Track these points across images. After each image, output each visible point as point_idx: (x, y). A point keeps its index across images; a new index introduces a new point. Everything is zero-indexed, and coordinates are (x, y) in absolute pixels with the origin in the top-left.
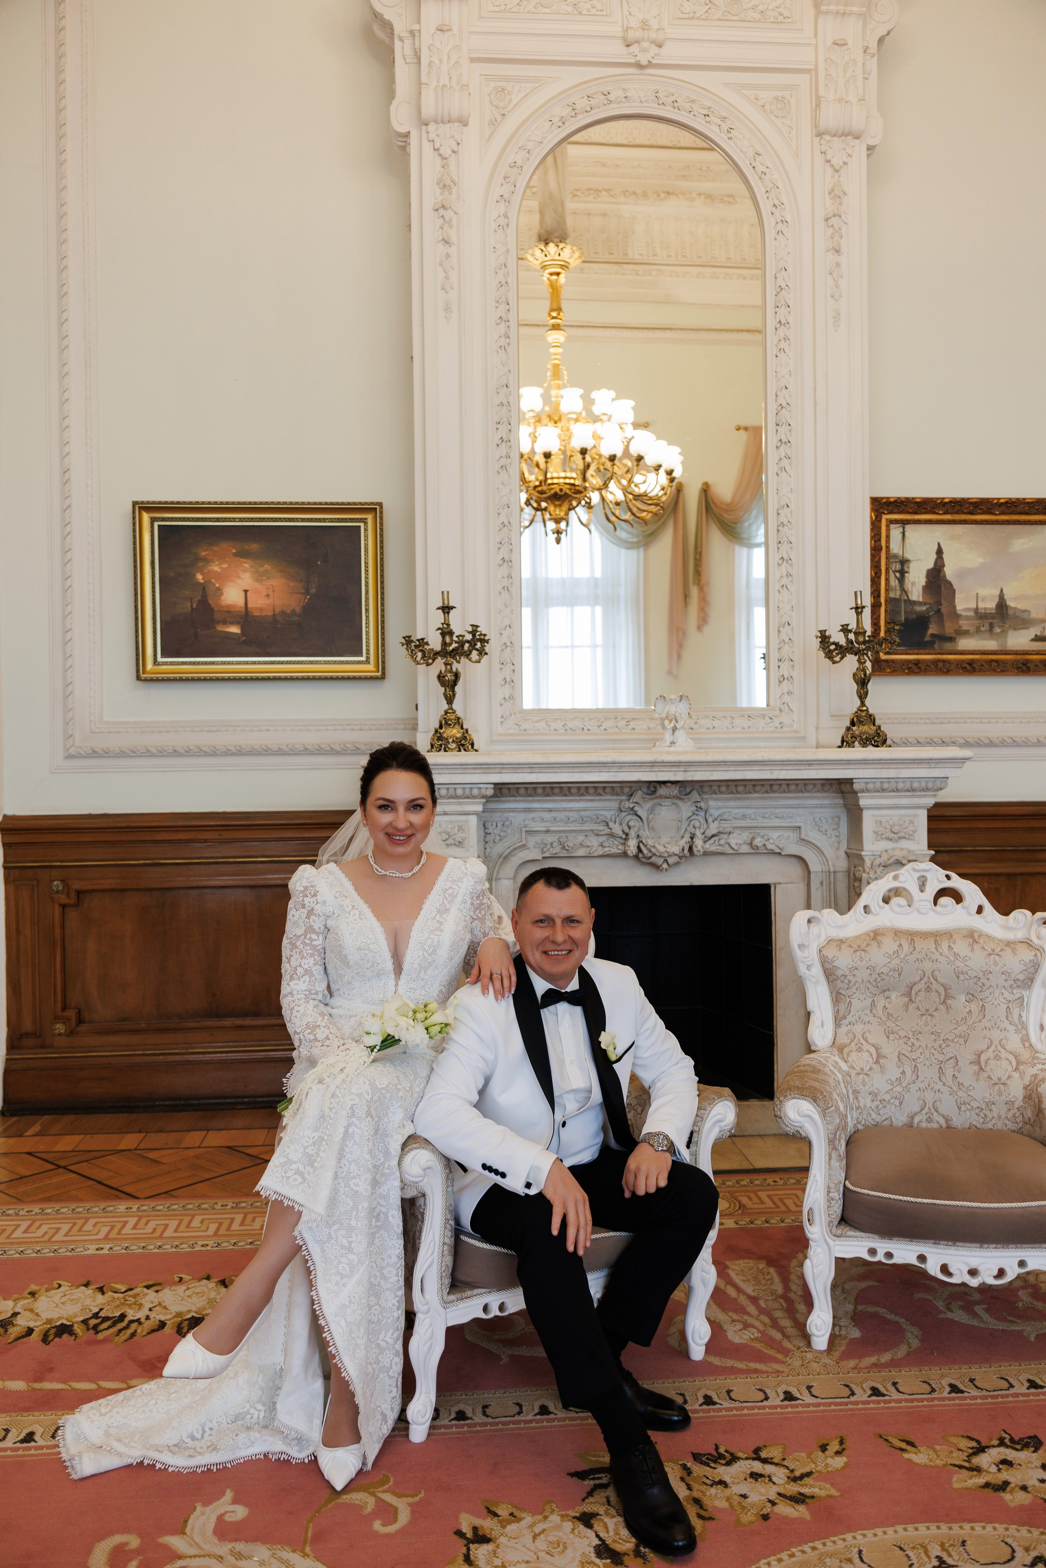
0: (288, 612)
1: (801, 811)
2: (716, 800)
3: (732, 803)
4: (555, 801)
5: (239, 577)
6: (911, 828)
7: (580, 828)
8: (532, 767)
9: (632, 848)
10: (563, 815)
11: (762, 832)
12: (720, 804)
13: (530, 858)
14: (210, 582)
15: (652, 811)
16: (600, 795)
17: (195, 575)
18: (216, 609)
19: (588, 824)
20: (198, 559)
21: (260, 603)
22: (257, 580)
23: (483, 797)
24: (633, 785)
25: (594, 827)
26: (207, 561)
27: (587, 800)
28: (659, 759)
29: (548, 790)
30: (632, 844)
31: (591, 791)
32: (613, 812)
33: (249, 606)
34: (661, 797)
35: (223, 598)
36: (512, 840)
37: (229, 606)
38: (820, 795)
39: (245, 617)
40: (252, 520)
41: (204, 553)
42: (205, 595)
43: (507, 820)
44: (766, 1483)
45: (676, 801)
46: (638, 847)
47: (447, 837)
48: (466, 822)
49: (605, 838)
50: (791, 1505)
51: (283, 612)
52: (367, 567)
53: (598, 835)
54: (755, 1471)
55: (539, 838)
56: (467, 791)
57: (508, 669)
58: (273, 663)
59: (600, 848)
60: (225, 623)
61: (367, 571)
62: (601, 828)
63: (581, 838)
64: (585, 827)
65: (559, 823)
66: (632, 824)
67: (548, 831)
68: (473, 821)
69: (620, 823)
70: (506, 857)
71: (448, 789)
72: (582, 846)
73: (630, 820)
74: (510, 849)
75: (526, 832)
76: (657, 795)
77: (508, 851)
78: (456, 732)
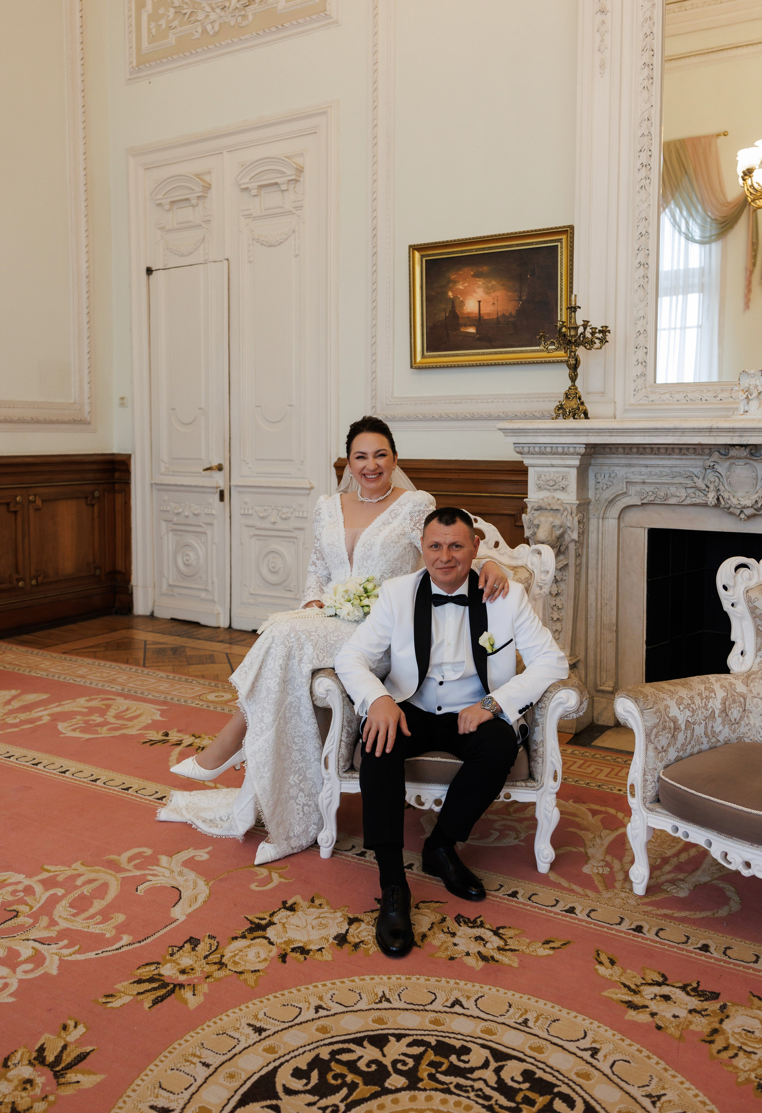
0: (507, 315)
4: (650, 459)
5: (475, 292)
7: (670, 481)
8: (611, 431)
9: (711, 498)
10: (657, 470)
13: (631, 503)
14: (457, 297)
15: (729, 469)
16: (684, 454)
17: (447, 293)
18: (460, 316)
19: (677, 478)
21: (489, 310)
22: (488, 293)
23: (578, 454)
24: (711, 448)
25: (683, 481)
26: (455, 282)
27: (676, 459)
29: (641, 450)
30: (711, 497)
31: (677, 451)
32: (700, 469)
33: (481, 312)
34: (732, 457)
35: (465, 308)
36: (619, 487)
37: (468, 313)
39: (479, 321)
40: (483, 249)
41: (453, 277)
42: (453, 307)
43: (613, 472)
44: (479, 944)
45: (748, 461)
46: (718, 499)
47: (554, 483)
48: (569, 473)
49: (693, 490)
50: (477, 960)
51: (504, 315)
52: (561, 276)
53: (686, 488)
54: (483, 936)
55: (638, 488)
56: (566, 450)
57: (641, 352)
58: (496, 353)
59: (688, 498)
60: (466, 326)
61: (561, 279)
62: (688, 482)
63: (673, 490)
64: (675, 481)
65: (654, 477)
66: (712, 479)
67: (644, 483)
68: (574, 472)
69: (704, 478)
70: (611, 502)
71: (552, 447)
72: (673, 496)
73: (711, 476)
74: (615, 495)
75: (627, 482)
76: (730, 455)
77: (613, 497)
78: (573, 404)
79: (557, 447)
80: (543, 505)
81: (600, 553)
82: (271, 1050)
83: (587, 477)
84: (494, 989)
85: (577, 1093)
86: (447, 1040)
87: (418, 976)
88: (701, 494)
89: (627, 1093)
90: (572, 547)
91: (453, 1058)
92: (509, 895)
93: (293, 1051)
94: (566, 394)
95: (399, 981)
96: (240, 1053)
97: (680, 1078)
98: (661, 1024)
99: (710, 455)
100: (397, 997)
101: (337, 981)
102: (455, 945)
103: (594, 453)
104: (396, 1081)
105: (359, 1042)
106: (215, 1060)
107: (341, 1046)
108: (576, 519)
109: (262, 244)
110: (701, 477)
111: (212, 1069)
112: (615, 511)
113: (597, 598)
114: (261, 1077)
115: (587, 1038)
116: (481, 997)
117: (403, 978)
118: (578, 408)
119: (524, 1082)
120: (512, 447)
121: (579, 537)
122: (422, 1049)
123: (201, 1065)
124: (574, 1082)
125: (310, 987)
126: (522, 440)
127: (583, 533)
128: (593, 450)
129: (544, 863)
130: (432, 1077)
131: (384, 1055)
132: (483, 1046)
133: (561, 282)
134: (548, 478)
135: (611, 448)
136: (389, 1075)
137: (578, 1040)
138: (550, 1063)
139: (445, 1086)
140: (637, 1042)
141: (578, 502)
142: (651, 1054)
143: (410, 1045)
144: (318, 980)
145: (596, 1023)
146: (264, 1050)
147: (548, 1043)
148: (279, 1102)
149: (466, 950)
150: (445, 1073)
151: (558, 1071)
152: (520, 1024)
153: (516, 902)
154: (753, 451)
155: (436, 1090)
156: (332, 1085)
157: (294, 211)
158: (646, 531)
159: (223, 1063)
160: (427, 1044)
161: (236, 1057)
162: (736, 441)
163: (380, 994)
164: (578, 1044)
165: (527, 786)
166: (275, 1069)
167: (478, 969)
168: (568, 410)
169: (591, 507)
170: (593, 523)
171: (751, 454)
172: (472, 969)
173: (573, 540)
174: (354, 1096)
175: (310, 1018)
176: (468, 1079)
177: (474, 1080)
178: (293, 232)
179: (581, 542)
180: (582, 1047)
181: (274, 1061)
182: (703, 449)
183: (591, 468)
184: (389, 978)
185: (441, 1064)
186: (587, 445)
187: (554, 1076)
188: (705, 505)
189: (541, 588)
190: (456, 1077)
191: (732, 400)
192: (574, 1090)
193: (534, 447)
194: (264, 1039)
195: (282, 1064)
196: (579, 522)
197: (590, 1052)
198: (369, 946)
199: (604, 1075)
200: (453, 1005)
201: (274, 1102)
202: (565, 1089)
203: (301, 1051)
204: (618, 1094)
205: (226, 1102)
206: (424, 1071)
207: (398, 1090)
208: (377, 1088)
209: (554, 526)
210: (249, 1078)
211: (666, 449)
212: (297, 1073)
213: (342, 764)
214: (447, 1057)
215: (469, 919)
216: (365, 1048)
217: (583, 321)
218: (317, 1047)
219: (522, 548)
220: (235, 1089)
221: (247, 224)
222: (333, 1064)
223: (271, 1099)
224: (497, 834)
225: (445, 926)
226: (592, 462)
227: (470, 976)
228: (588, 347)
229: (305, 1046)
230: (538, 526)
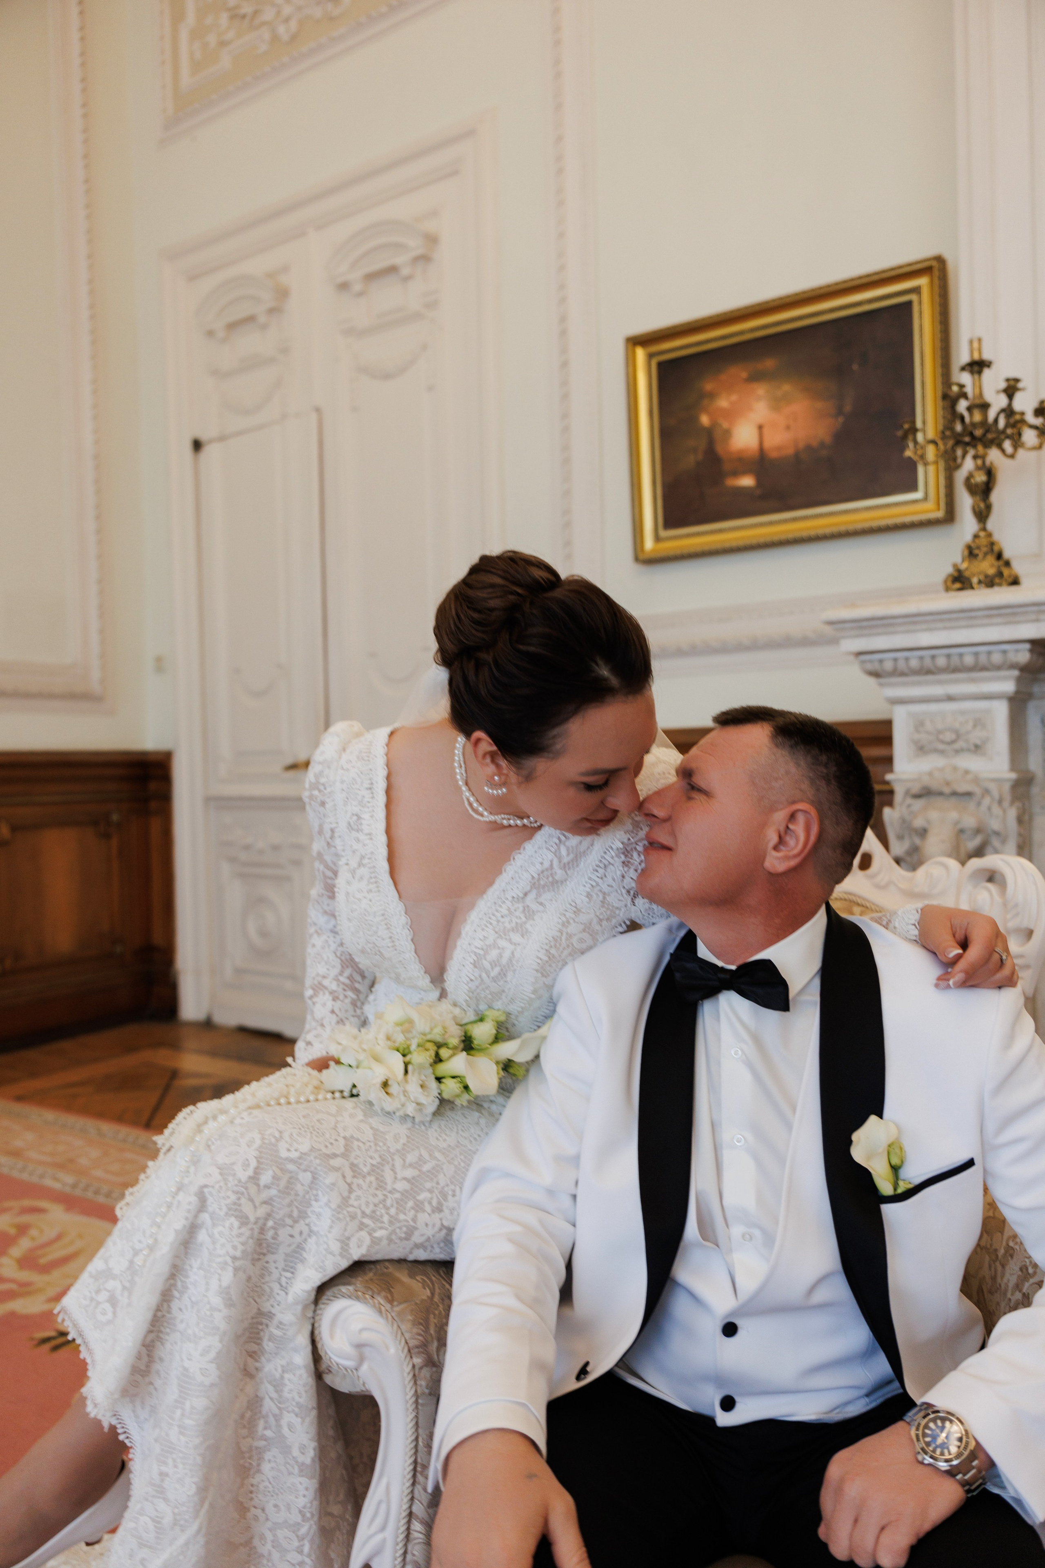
0: (815, 445)
5: (751, 409)
14: (717, 423)
17: (697, 418)
18: (725, 457)
20: (702, 396)
21: (779, 439)
22: (774, 409)
23: (1012, 666)
26: (712, 396)
33: (765, 446)
35: (733, 442)
37: (741, 448)
39: (760, 462)
41: (709, 388)
42: (711, 442)
47: (953, 736)
51: (809, 447)
52: (923, 354)
56: (983, 659)
58: (795, 520)
60: (736, 474)
61: (923, 360)
68: (1001, 711)
71: (948, 656)
78: (988, 566)
79: (961, 655)
80: (935, 786)
83: (1028, 723)
94: (969, 549)
108: (1012, 813)
109: (374, 376)
118: (1000, 574)
120: (857, 658)
126: (879, 643)
134: (940, 727)
141: (1013, 776)
168: (974, 575)
169: (1037, 791)
178: (425, 348)
183: (1034, 703)
186: (1035, 644)
193: (908, 658)
196: (1020, 820)
209: (962, 831)
217: (1008, 380)
219: (940, 869)
221: (349, 345)
226: (1039, 689)
230: (923, 833)
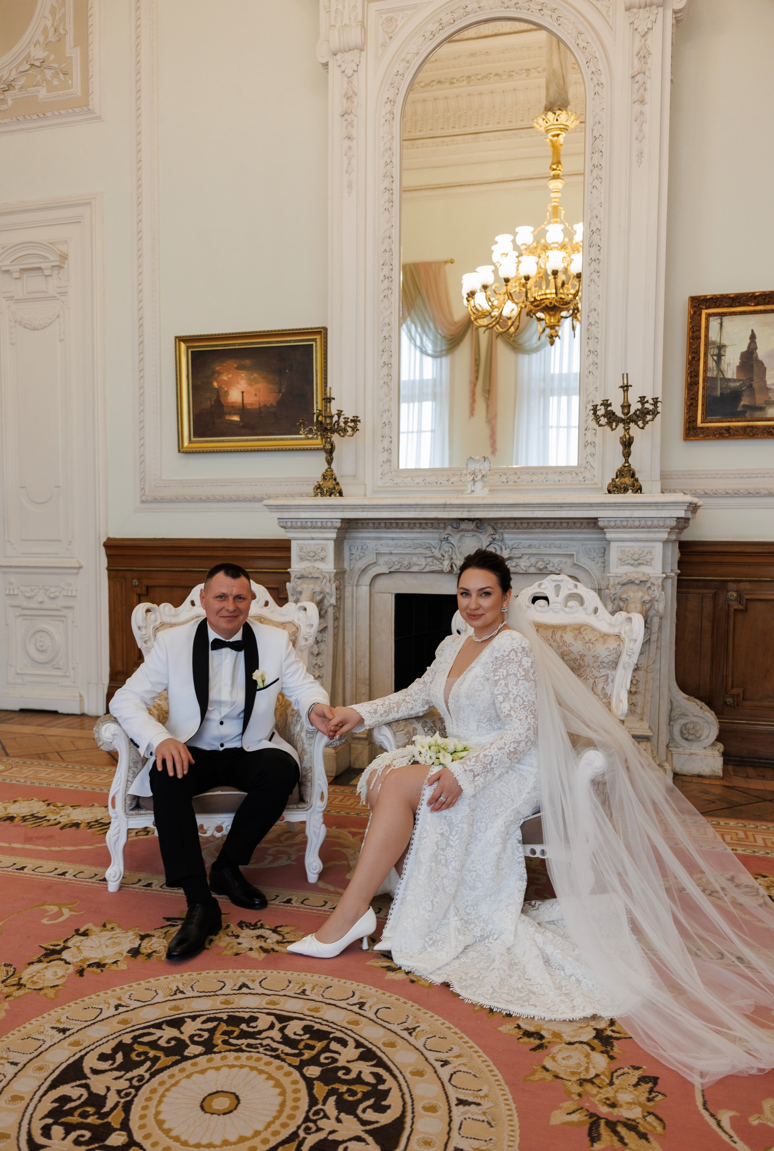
0: (268, 405)
1: (574, 543)
2: (509, 533)
3: (522, 536)
4: (396, 532)
5: (238, 383)
6: (649, 557)
7: (413, 552)
10: (401, 542)
11: (546, 558)
12: (512, 536)
13: (381, 572)
14: (222, 387)
15: (460, 540)
16: (424, 528)
17: (212, 383)
18: (225, 405)
19: (419, 549)
20: (214, 372)
21: (251, 400)
22: (250, 385)
23: (335, 528)
24: (446, 521)
25: (423, 551)
26: (219, 373)
27: (416, 532)
28: (448, 502)
29: (388, 525)
30: (446, 564)
31: (418, 525)
32: (436, 541)
33: (245, 402)
34: (462, 530)
35: (229, 397)
36: (370, 558)
37: (233, 403)
38: (587, 530)
39: (242, 410)
40: (245, 344)
41: (218, 368)
42: (218, 396)
43: (365, 545)
44: (261, 941)
45: (475, 533)
46: (452, 566)
47: (314, 554)
48: (327, 545)
49: (431, 559)
50: (260, 953)
51: (265, 406)
52: (317, 372)
53: (425, 557)
54: (263, 935)
55: (386, 558)
56: (324, 524)
57: (386, 441)
58: (258, 440)
59: (428, 566)
60: (230, 414)
61: (317, 375)
62: (427, 552)
63: (415, 559)
64: (417, 551)
65: (399, 548)
66: (447, 549)
67: (391, 553)
68: (331, 544)
69: (440, 549)
70: (364, 571)
71: (312, 522)
72: (415, 564)
73: (446, 546)
74: (366, 565)
75: (377, 553)
76: (460, 529)
77: (365, 566)
78: (330, 484)
79: (316, 522)
80: (305, 574)
81: (355, 616)
82: (76, 1043)
83: (343, 549)
84: (275, 972)
85: (349, 1035)
86: (237, 1014)
87: (208, 971)
88: (438, 563)
89: (389, 1029)
90: (331, 611)
91: (244, 1026)
92: (284, 902)
93: (97, 1042)
94: (323, 475)
95: (191, 976)
96: (46, 1050)
97: (430, 1014)
98: (414, 978)
99: (445, 528)
100: (190, 989)
101: (134, 984)
102: (239, 944)
103: (348, 528)
104: (193, 1050)
105: (158, 1026)
106: (22, 1059)
107: (141, 1032)
108: (334, 586)
109: (25, 327)
110: (438, 548)
111: (20, 1066)
112: (366, 579)
113: (352, 656)
114: (69, 1065)
115: (355, 996)
116: (265, 979)
117: (195, 974)
118: (334, 488)
119: (305, 1034)
120: (277, 521)
121: (337, 602)
122: (215, 1024)
123: (9, 1064)
124: (346, 1028)
125: (109, 991)
126: (286, 515)
127: (340, 598)
128: (347, 525)
129: (314, 874)
130: (225, 1042)
131: (182, 1033)
132: (268, 1014)
133: (317, 377)
134: (309, 550)
135: (362, 523)
136: (187, 1046)
137: (348, 999)
138: (326, 1018)
139: (238, 1047)
140: (395, 994)
141: (335, 571)
142: (407, 1001)
143: (204, 1022)
144: (116, 986)
145: (362, 985)
146: (70, 1045)
147: (323, 1004)
148: (88, 1081)
149: (249, 947)
150: (237, 1038)
151: (332, 1022)
152: (299, 994)
153: (291, 907)
154: (479, 525)
155: (230, 1051)
156: (137, 1061)
157: (58, 296)
158: (394, 596)
159: (31, 1060)
160: (220, 1020)
161: (43, 1054)
162: (465, 515)
163: (175, 989)
164: (348, 1001)
165: (298, 808)
166: (82, 1058)
167: (260, 959)
168: (325, 490)
169: (346, 576)
170: (348, 590)
171: (477, 527)
172: (255, 960)
173: (331, 605)
174: (157, 1066)
175: (111, 1015)
176: (257, 1039)
177: (262, 1039)
178: (58, 317)
179: (339, 607)
180: (351, 1003)
181: (80, 1051)
182: (439, 523)
183: (346, 541)
184: (182, 976)
185: (233, 1032)
186: (343, 520)
187: (329, 1026)
188: (441, 572)
189: (306, 640)
190: (246, 1039)
191: (461, 483)
192: (346, 1034)
193: (296, 522)
194: (69, 1036)
195: (88, 1053)
196: (337, 589)
197: (358, 1006)
198: (162, 954)
199: (370, 1019)
200: (240, 988)
201: (83, 1082)
202: (339, 1034)
203: (104, 1040)
204: (382, 1031)
205: (37, 1088)
206: (218, 1039)
207: (196, 1056)
208: (178, 1058)
209: (315, 592)
210: (57, 1068)
211: (409, 524)
212: (103, 1057)
213: (128, 802)
214: (238, 1026)
215: (250, 924)
216: (164, 1030)
217: (338, 411)
218: (120, 1035)
219: (290, 606)
220: (45, 1078)
221: (9, 306)
222: (136, 1046)
223: (79, 1080)
224: (271, 858)
225: (229, 931)
226: (347, 536)
227: (254, 965)
228: (342, 434)
229: (108, 1036)
230: (300, 593)
